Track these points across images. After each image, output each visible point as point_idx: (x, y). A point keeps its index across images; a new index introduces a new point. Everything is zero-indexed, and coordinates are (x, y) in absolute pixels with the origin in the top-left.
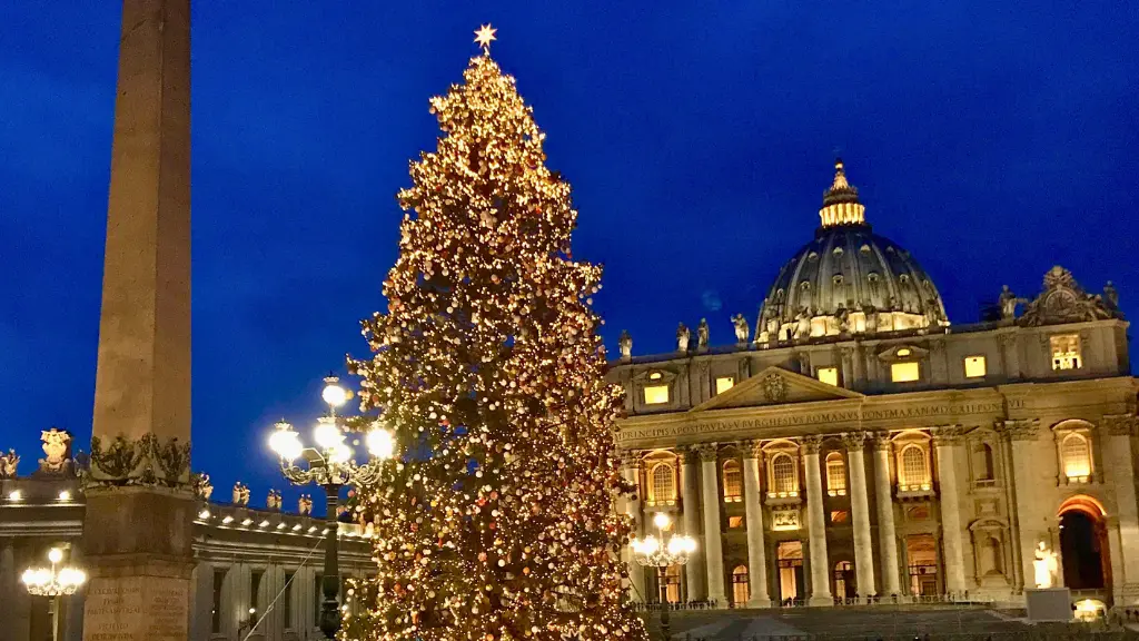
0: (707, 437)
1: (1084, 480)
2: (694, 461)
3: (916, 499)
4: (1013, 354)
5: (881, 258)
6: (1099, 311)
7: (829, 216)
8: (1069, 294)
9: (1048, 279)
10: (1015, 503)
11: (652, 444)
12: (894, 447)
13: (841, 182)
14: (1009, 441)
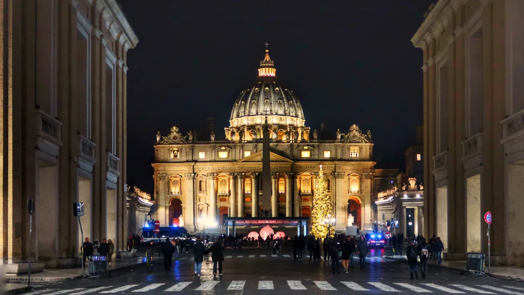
0: (241, 171)
1: (356, 192)
2: (235, 178)
3: (306, 195)
4: (339, 151)
5: (283, 93)
6: (366, 140)
7: (262, 72)
8: (357, 134)
9: (352, 128)
10: (335, 198)
11: (221, 172)
12: (300, 178)
13: (267, 58)
14: (335, 179)
